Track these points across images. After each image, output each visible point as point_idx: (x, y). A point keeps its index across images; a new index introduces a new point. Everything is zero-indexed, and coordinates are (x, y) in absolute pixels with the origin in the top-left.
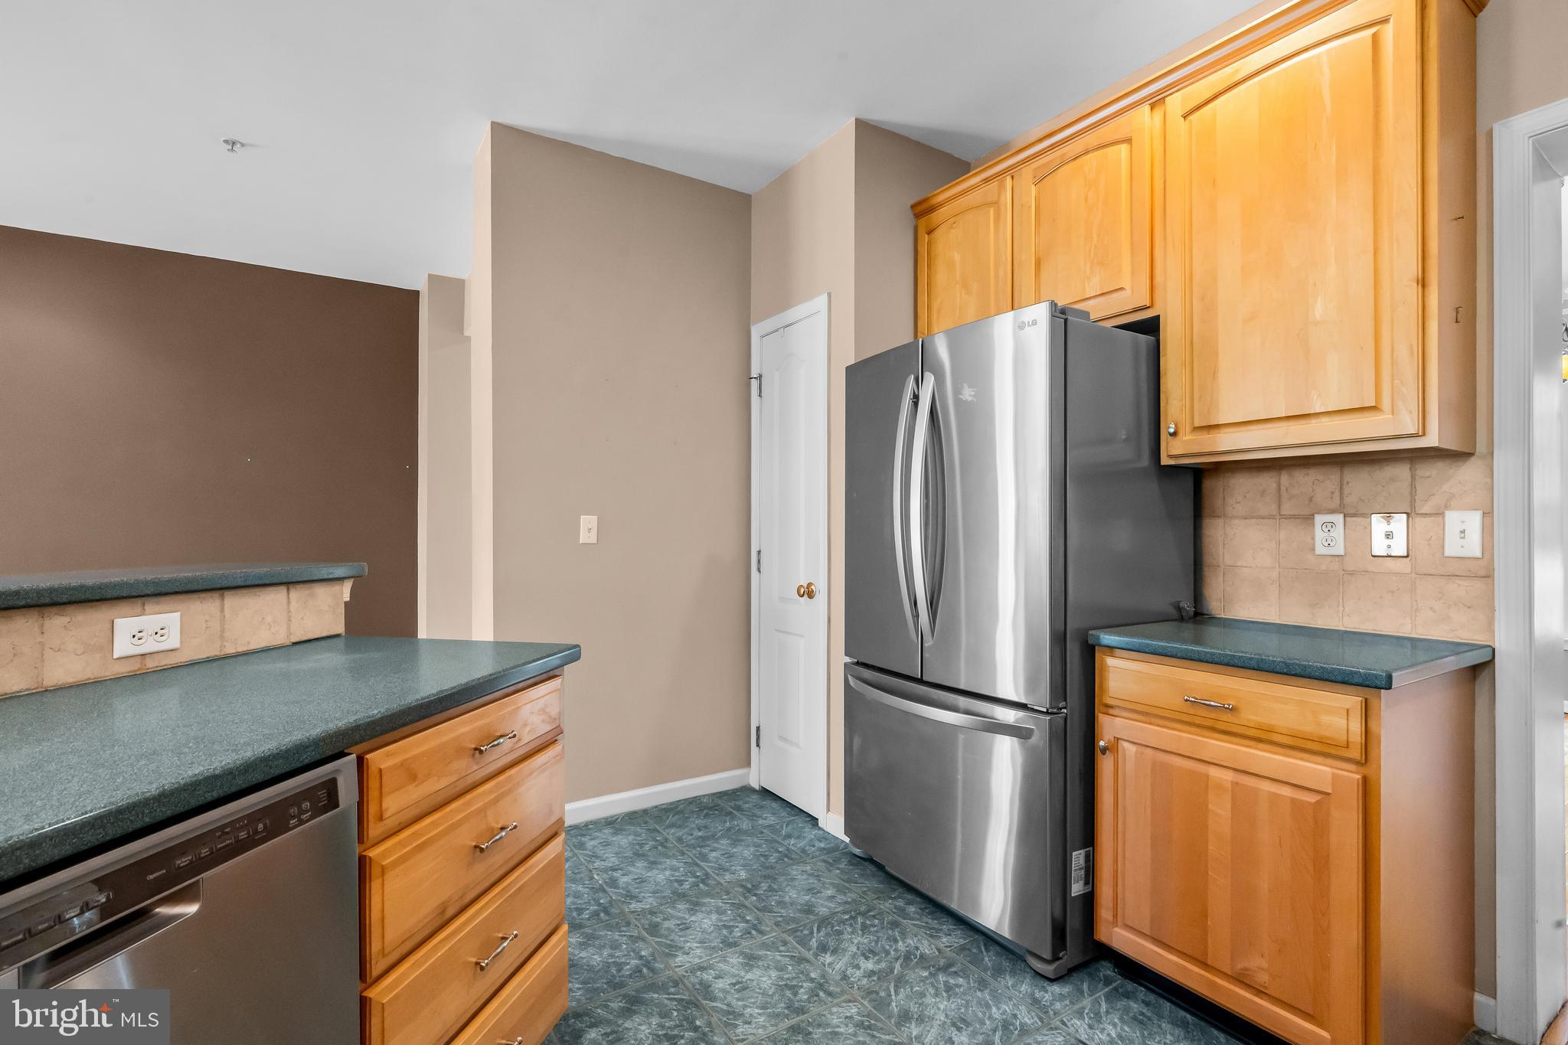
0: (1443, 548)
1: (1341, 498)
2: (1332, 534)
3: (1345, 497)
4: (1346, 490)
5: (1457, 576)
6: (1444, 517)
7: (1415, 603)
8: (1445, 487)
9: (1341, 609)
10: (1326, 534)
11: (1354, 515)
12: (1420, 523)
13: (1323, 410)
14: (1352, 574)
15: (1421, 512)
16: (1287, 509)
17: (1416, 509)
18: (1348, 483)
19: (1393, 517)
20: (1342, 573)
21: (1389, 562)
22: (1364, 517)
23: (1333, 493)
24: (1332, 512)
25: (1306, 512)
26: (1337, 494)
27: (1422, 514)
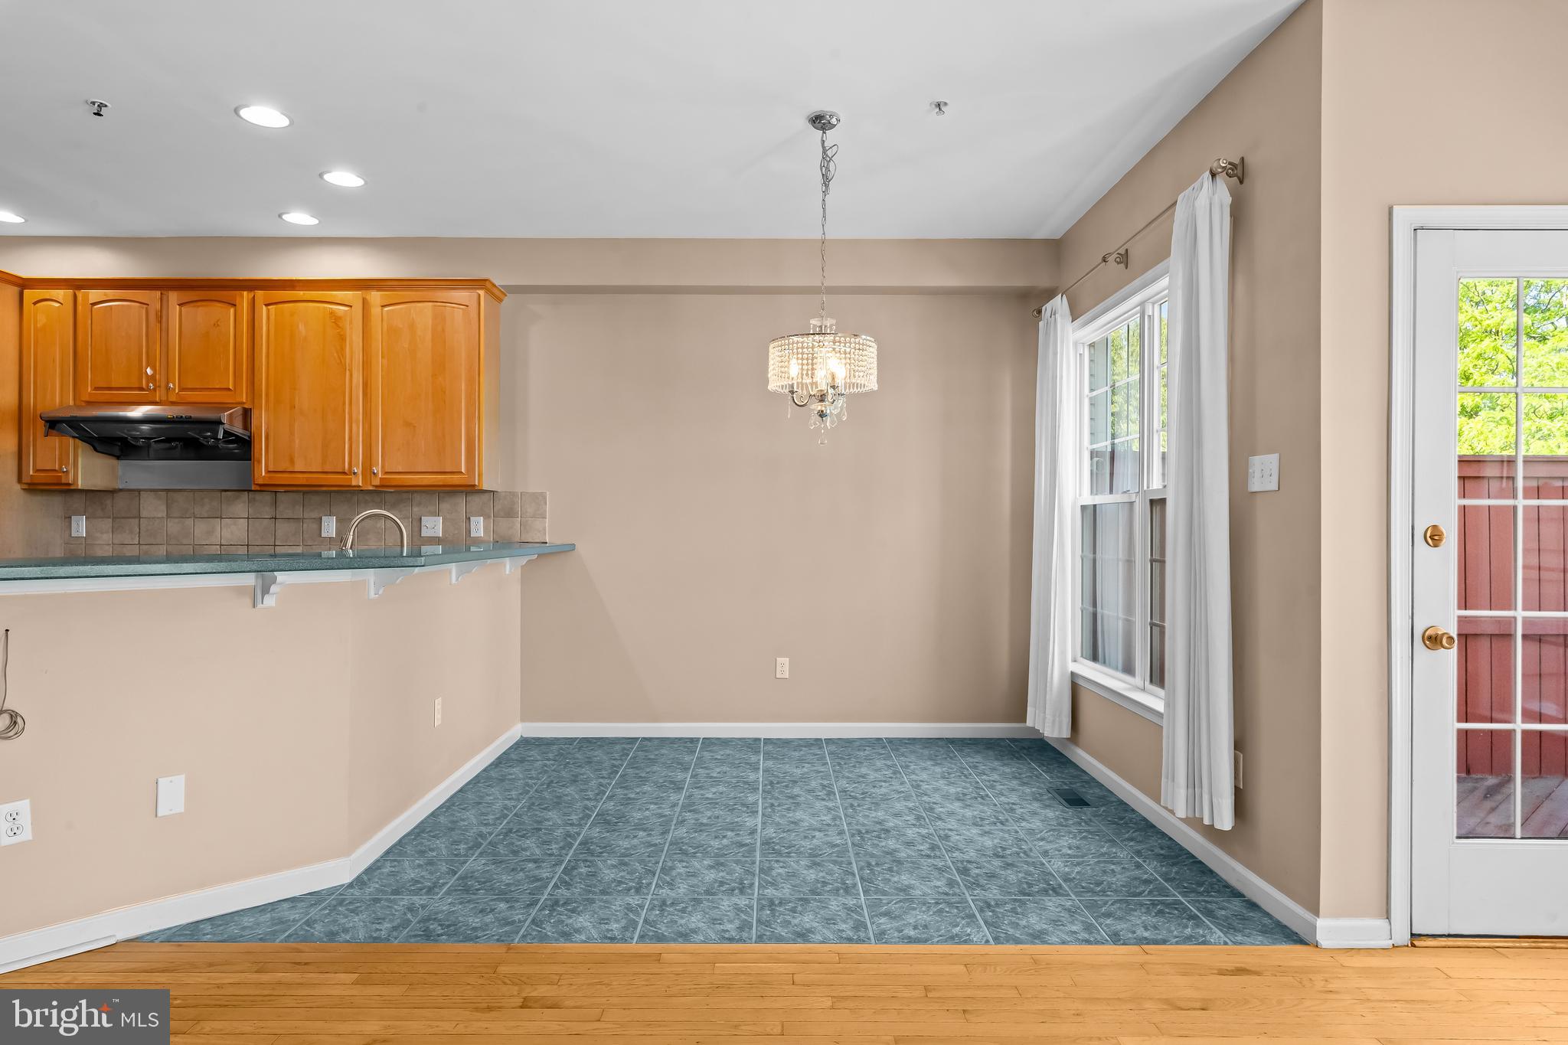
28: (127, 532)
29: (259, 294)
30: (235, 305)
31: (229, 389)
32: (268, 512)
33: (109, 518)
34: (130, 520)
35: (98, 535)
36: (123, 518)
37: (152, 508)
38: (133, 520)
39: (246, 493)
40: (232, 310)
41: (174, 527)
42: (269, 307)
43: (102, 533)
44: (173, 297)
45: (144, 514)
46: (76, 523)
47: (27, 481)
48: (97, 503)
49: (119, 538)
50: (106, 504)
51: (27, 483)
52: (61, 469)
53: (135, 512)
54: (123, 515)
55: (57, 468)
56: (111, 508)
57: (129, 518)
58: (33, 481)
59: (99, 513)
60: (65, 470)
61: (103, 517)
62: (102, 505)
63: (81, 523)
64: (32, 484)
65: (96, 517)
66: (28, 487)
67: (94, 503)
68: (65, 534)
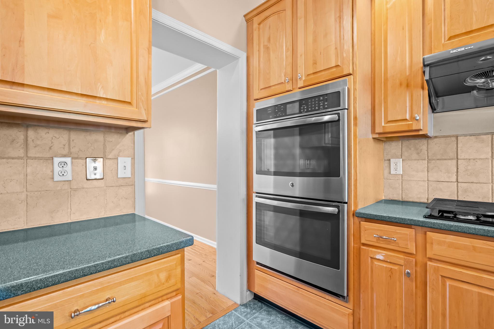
0: (117, 174)
1: (69, 149)
2: (65, 169)
3: (71, 148)
4: (72, 144)
5: (122, 186)
6: (118, 160)
7: (106, 201)
8: (118, 147)
9: (69, 210)
10: (61, 169)
11: (77, 158)
12: (108, 162)
13: (104, 96)
14: (76, 190)
15: (108, 158)
16: (32, 153)
17: (106, 156)
18: (73, 140)
19: (97, 160)
20: (70, 190)
21: (95, 182)
22: (82, 159)
23: (64, 145)
24: (64, 156)
25: (48, 155)
26: (67, 146)
27: (109, 158)
28: (443, 171)
33: (425, 160)
34: (446, 161)
35: (414, 173)
36: (438, 159)
37: (472, 149)
38: (450, 161)
43: (418, 172)
45: (462, 156)
46: (395, 164)
47: (377, 131)
48: (413, 149)
49: (434, 176)
50: (421, 149)
51: (377, 133)
52: (413, 118)
53: (452, 154)
54: (439, 157)
55: (408, 117)
56: (426, 152)
57: (445, 159)
58: (381, 131)
59: (415, 156)
60: (418, 118)
61: (418, 160)
62: (417, 150)
63: (398, 164)
64: (379, 134)
65: (412, 160)
66: (376, 136)
67: (410, 149)
68: (386, 172)
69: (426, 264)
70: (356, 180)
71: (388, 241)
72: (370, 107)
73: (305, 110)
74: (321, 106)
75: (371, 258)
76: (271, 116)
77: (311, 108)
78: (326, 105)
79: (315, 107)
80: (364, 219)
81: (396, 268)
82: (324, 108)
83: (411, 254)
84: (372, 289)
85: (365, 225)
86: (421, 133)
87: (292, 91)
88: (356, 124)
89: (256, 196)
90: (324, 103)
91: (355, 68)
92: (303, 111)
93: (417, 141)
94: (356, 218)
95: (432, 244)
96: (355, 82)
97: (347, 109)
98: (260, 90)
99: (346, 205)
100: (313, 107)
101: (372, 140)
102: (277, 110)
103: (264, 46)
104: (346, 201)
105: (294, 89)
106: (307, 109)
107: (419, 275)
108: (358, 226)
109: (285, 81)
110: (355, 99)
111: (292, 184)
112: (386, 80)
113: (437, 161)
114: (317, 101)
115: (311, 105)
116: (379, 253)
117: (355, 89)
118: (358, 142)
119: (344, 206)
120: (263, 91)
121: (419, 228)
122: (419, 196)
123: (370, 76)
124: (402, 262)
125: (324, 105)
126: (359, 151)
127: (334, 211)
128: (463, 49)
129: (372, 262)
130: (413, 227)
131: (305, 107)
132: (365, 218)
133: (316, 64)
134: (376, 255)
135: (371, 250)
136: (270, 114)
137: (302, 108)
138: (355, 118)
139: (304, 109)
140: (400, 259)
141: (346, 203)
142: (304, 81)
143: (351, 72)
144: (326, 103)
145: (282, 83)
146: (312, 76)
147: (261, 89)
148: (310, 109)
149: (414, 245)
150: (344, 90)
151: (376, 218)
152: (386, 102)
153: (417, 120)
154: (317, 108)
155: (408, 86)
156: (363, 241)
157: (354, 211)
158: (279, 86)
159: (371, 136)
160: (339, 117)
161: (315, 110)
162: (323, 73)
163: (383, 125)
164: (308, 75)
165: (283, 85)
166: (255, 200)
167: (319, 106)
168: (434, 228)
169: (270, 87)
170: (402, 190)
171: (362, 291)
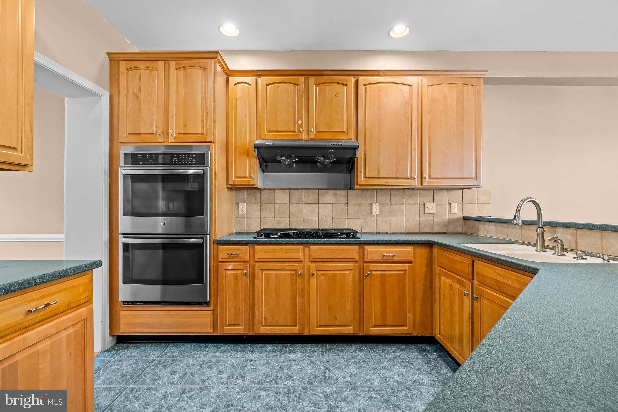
28: (268, 211)
29: (361, 79)
30: (346, 85)
31: (343, 132)
32: (343, 200)
33: (259, 204)
34: (270, 205)
35: (253, 213)
36: (266, 203)
37: (282, 198)
38: (271, 205)
39: (332, 190)
40: (345, 87)
41: (293, 208)
42: (366, 86)
43: (255, 212)
44: (312, 80)
45: (277, 202)
46: (241, 207)
47: (230, 183)
48: (252, 196)
49: (264, 214)
50: (257, 197)
51: (230, 184)
52: (251, 177)
53: (272, 201)
54: (266, 202)
55: (248, 176)
56: (260, 198)
57: (269, 204)
58: (232, 183)
59: (253, 201)
60: (253, 177)
61: (255, 204)
62: (255, 197)
63: (244, 207)
64: (231, 185)
65: (252, 203)
66: (229, 186)
67: (251, 196)
68: (236, 212)
69: (254, 266)
70: (215, 218)
71: (235, 256)
72: (225, 165)
73: (177, 162)
74: (190, 161)
75: (225, 270)
76: (141, 162)
77: (182, 161)
78: (194, 161)
79: (185, 161)
80: (220, 245)
81: (239, 272)
82: (193, 164)
83: (247, 262)
84: (226, 290)
85: (221, 248)
86: (255, 187)
87: (163, 143)
88: (215, 178)
89: (124, 237)
90: (192, 160)
91: (215, 139)
92: (175, 163)
93: (255, 191)
94: (215, 245)
95: (257, 253)
96: (215, 149)
97: (209, 167)
98: (127, 134)
99: (209, 235)
100: (184, 161)
101: (226, 189)
102: (148, 158)
103: (133, 93)
104: (209, 233)
105: (165, 141)
106: (178, 161)
107: (251, 274)
108: (217, 250)
109: (156, 133)
110: (215, 160)
111: (163, 224)
112: (236, 148)
113: (266, 204)
114: (187, 157)
115: (182, 159)
116: (230, 265)
117: (215, 154)
118: (217, 191)
119: (207, 237)
120: (131, 136)
121: (251, 245)
122: (256, 228)
123: (225, 143)
124: (242, 267)
125: (192, 161)
126: (217, 198)
127: (200, 241)
128: (271, 144)
129: (225, 272)
130: (248, 244)
131: (177, 160)
132: (221, 243)
133: (186, 127)
134: (228, 267)
135: (225, 265)
136: (140, 160)
137: (174, 160)
138: (215, 174)
139: (175, 161)
140: (241, 265)
141: (209, 234)
142: (176, 138)
143: (213, 141)
144: (194, 160)
145: (154, 134)
146: (182, 136)
147: (129, 134)
148: (180, 162)
149: (249, 255)
150: (207, 153)
151: (228, 242)
152: (235, 163)
153: (253, 178)
154: (187, 162)
155: (248, 155)
156: (220, 260)
157: (214, 240)
158: (150, 136)
159: (225, 186)
160: (204, 172)
161: (185, 164)
162: (192, 136)
163: (233, 179)
164: (179, 134)
165: (155, 136)
166: (122, 240)
167: (188, 161)
168: (258, 243)
169: (140, 134)
170: (246, 225)
171: (219, 294)
